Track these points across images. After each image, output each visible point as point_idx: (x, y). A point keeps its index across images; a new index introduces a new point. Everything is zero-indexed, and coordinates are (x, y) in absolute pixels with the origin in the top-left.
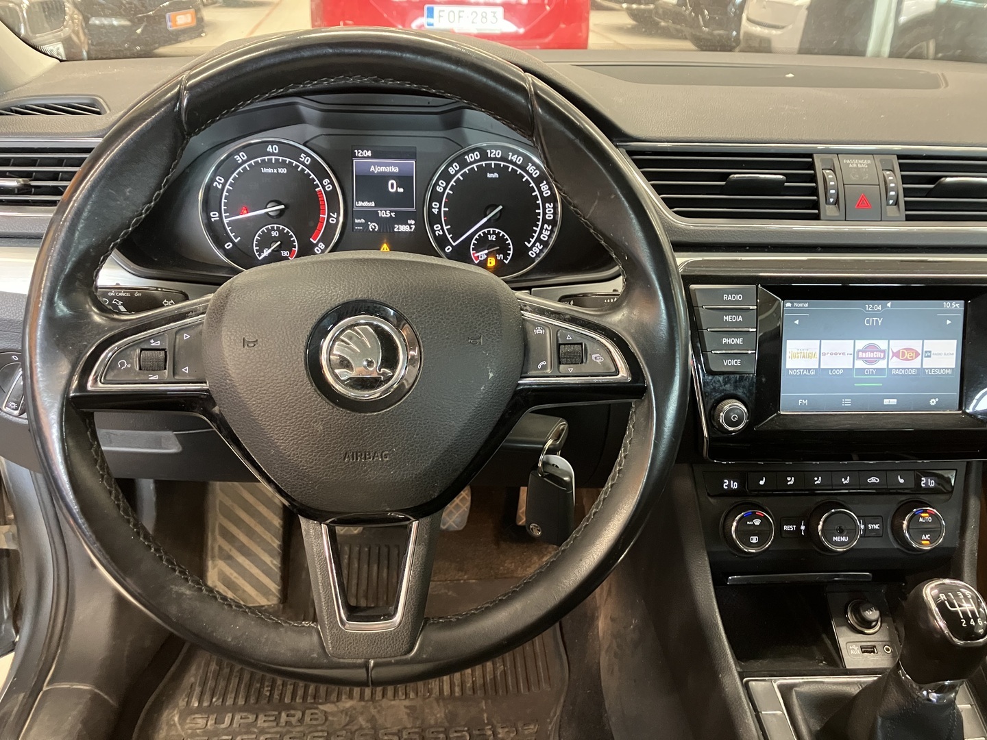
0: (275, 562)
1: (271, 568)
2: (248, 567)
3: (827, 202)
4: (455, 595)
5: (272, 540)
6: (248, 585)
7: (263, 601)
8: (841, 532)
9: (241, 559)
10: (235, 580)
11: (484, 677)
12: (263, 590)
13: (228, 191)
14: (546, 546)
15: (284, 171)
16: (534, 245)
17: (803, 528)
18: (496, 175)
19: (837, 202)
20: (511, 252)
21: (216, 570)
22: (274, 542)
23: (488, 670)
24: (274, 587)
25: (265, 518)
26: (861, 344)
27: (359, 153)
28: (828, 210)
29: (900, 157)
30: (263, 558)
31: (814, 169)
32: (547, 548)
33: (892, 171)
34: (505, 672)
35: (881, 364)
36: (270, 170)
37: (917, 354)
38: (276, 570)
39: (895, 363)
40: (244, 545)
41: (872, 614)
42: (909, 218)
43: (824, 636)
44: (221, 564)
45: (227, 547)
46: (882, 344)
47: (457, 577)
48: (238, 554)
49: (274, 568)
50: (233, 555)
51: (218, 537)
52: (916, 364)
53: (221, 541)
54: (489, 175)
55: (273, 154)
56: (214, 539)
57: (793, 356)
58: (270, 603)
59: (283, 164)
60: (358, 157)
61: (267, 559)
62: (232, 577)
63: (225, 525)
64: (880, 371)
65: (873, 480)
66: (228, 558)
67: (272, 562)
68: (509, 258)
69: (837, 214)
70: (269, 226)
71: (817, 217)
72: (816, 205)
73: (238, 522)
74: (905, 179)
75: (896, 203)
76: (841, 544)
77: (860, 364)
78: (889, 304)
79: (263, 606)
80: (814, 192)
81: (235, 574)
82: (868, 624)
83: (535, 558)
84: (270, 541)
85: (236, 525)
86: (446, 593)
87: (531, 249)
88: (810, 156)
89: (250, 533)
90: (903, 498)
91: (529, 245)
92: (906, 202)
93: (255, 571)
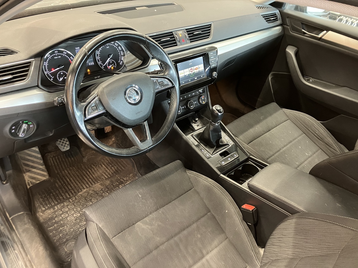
0: (43, 167)
1: (43, 169)
2: (36, 171)
3: (178, 42)
4: (94, 157)
5: (40, 161)
6: (38, 176)
7: (44, 178)
8: (192, 105)
9: (34, 170)
10: (34, 176)
11: (113, 170)
12: (44, 176)
13: (47, 65)
14: (111, 136)
15: (60, 57)
16: (120, 62)
17: (185, 107)
18: (108, 47)
19: (179, 41)
20: (116, 64)
21: (27, 176)
22: (41, 162)
23: (113, 169)
24: (45, 173)
25: (35, 156)
26: (190, 69)
27: (76, 48)
28: (178, 43)
29: (186, 30)
30: (40, 167)
31: (173, 35)
32: (112, 137)
33: (186, 33)
34: (117, 168)
35: (193, 72)
36: (56, 58)
37: (198, 68)
38: (45, 169)
39: (195, 71)
40: (33, 166)
41: (197, 119)
42: (191, 42)
43: (190, 126)
44: (28, 174)
45: (27, 168)
46: (193, 68)
47: (93, 152)
48: (32, 169)
49: (44, 168)
50: (30, 170)
51: (24, 166)
52: (198, 70)
53: (25, 167)
54: (107, 47)
55: (56, 53)
56: (23, 168)
57: (180, 74)
58: (46, 178)
59: (59, 55)
60: (76, 49)
61: (41, 167)
62: (33, 176)
63: (24, 162)
64: (193, 73)
65: (193, 94)
66: (29, 171)
67: (42, 167)
68: (116, 66)
69: (180, 44)
70: (60, 72)
71: (177, 45)
72: (176, 43)
73: (28, 160)
74: (188, 34)
75: (188, 39)
76: (192, 107)
77: (190, 73)
78: (192, 60)
79: (45, 180)
80: (175, 40)
81: (33, 175)
82: (196, 121)
83: (110, 140)
84: (40, 162)
85: (28, 161)
86: (92, 157)
87: (120, 63)
88: (172, 32)
89: (33, 162)
90: (198, 96)
91: (119, 62)
92: (189, 39)
93: (38, 171)
